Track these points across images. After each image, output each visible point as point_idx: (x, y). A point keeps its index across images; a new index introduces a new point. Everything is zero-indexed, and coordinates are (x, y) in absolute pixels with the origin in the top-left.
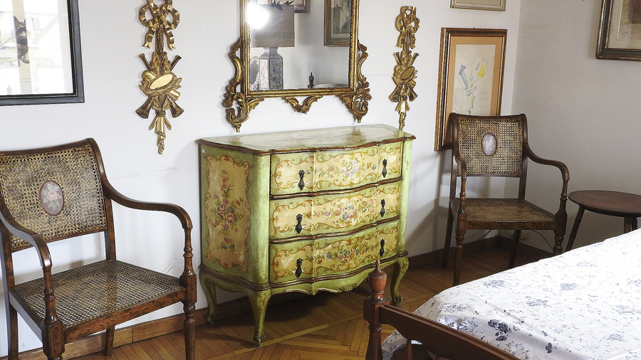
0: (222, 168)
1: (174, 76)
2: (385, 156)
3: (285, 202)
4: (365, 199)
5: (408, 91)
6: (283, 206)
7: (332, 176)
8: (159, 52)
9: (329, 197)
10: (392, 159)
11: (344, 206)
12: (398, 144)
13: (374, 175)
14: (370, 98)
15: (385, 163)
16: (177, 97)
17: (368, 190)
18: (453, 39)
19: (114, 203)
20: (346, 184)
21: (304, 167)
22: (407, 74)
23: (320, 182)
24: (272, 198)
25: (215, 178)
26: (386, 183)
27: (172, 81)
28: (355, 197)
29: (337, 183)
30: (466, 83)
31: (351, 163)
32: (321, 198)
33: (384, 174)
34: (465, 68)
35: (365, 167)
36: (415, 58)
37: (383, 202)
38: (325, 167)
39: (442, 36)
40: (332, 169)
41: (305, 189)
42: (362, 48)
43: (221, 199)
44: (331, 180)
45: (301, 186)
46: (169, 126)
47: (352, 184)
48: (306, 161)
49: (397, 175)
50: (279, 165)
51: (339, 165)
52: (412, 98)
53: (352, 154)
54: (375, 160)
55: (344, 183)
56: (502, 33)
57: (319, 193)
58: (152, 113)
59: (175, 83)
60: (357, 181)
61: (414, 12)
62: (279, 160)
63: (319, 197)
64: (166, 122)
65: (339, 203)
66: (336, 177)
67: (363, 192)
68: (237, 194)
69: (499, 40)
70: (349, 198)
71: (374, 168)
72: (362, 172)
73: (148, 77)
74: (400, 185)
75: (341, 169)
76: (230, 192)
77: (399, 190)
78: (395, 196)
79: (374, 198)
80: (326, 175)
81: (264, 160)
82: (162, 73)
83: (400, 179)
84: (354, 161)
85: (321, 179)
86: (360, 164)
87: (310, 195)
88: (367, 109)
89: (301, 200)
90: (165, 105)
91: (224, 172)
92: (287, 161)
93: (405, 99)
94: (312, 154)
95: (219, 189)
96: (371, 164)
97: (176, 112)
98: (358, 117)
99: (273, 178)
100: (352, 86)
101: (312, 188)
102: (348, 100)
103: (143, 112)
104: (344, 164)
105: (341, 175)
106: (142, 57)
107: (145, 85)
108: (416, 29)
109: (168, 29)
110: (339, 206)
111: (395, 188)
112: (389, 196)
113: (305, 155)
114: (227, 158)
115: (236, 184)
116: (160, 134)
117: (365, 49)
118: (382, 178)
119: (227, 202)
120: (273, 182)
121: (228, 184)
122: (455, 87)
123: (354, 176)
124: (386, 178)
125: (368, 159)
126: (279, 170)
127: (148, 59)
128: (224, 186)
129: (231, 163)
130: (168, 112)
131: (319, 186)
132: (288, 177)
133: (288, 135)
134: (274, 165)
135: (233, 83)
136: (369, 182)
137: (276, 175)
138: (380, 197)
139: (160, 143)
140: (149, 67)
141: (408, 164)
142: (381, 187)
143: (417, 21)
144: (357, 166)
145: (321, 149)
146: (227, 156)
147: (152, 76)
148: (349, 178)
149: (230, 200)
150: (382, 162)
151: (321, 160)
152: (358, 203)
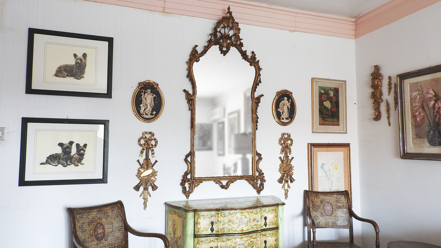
0: (173, 219)
1: (154, 170)
2: (265, 215)
3: (203, 239)
4: (252, 240)
5: (289, 178)
6: (202, 241)
7: (230, 225)
8: (147, 159)
9: (230, 237)
10: (270, 217)
11: (238, 243)
12: (274, 208)
13: (258, 226)
14: (265, 181)
15: (265, 218)
16: (155, 181)
17: (255, 234)
18: (315, 149)
19: (129, 234)
20: (239, 230)
21: (213, 219)
22: (287, 168)
23: (223, 228)
24: (195, 236)
25: (170, 223)
26: (267, 231)
27: (152, 173)
28: (245, 238)
29: (233, 229)
30: (325, 173)
31: (241, 218)
32: (224, 238)
33: (266, 225)
34: (324, 164)
35: (252, 220)
36: (292, 159)
37: (265, 242)
38: (226, 219)
39: (308, 148)
40: (230, 221)
41: (214, 232)
42: (259, 155)
43: (172, 235)
44: (230, 227)
45: (212, 230)
46: (150, 196)
47: (242, 230)
48: (214, 216)
49: (274, 226)
50: (199, 218)
51: (234, 219)
52: (291, 181)
53: (242, 213)
54: (258, 217)
55: (237, 230)
56: (347, 145)
57: (222, 235)
58: (142, 189)
59: (154, 174)
60: (246, 229)
61: (289, 136)
62: (199, 215)
63: (223, 237)
64: (148, 193)
65: (235, 241)
66: (232, 226)
67: (250, 235)
68: (178, 233)
69: (346, 149)
70: (241, 238)
71: (258, 222)
72: (249, 224)
73: (140, 171)
74: (277, 232)
75: (235, 221)
76: (176, 232)
77: (277, 235)
78: (273, 239)
79: (258, 239)
80: (226, 225)
81: (190, 215)
82: (147, 169)
83: (277, 228)
84: (243, 217)
85: (224, 226)
86: (248, 219)
87: (217, 235)
88: (263, 187)
89: (212, 238)
90: (148, 185)
91: (174, 220)
92: (203, 216)
93: (287, 181)
94: (217, 212)
95: (171, 230)
96: (255, 219)
97: (155, 188)
98: (259, 192)
99: (196, 225)
100: (254, 175)
101: (218, 231)
102: (252, 182)
103: (137, 188)
104: (237, 218)
105: (235, 225)
106: (138, 161)
107: (139, 174)
108: (291, 144)
109: (152, 148)
110: (235, 243)
111: (273, 234)
112: (270, 238)
113: (213, 213)
114: (175, 213)
115: (179, 227)
116: (146, 200)
117: (261, 155)
118: (264, 227)
119: (174, 237)
120: (196, 227)
121: (175, 227)
122: (319, 175)
123: (244, 226)
124: (267, 227)
125: (253, 216)
126: (199, 220)
127: (141, 162)
128: (173, 228)
129: (177, 216)
130: (150, 188)
131: (222, 230)
132: (204, 225)
133: (212, 201)
134: (196, 218)
135: (186, 174)
136: (255, 229)
137: (197, 224)
138: (264, 238)
139: (145, 204)
140: (142, 166)
141: (281, 219)
142: (263, 233)
143: (292, 141)
144: (245, 220)
145: (223, 210)
146: (175, 212)
147: (142, 171)
148: (241, 227)
149: (176, 236)
150: (263, 218)
151: (224, 216)
152: (248, 242)
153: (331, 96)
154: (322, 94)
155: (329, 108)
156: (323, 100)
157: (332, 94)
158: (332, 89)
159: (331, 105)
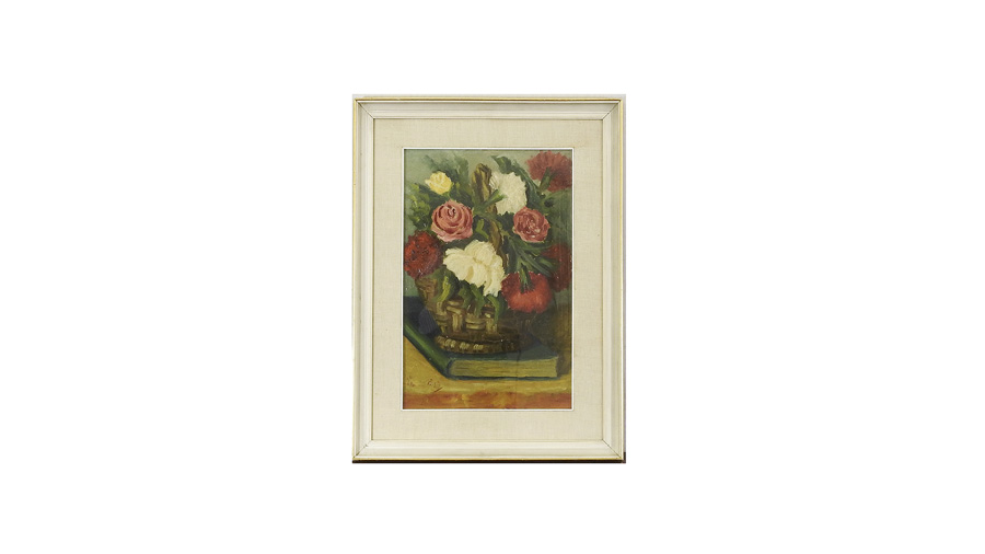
153: (502, 208)
154: (436, 200)
155: (493, 287)
156: (445, 238)
157: (512, 195)
158: (522, 162)
159: (509, 267)
